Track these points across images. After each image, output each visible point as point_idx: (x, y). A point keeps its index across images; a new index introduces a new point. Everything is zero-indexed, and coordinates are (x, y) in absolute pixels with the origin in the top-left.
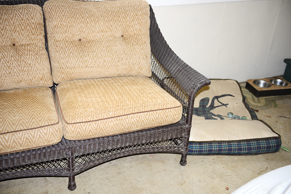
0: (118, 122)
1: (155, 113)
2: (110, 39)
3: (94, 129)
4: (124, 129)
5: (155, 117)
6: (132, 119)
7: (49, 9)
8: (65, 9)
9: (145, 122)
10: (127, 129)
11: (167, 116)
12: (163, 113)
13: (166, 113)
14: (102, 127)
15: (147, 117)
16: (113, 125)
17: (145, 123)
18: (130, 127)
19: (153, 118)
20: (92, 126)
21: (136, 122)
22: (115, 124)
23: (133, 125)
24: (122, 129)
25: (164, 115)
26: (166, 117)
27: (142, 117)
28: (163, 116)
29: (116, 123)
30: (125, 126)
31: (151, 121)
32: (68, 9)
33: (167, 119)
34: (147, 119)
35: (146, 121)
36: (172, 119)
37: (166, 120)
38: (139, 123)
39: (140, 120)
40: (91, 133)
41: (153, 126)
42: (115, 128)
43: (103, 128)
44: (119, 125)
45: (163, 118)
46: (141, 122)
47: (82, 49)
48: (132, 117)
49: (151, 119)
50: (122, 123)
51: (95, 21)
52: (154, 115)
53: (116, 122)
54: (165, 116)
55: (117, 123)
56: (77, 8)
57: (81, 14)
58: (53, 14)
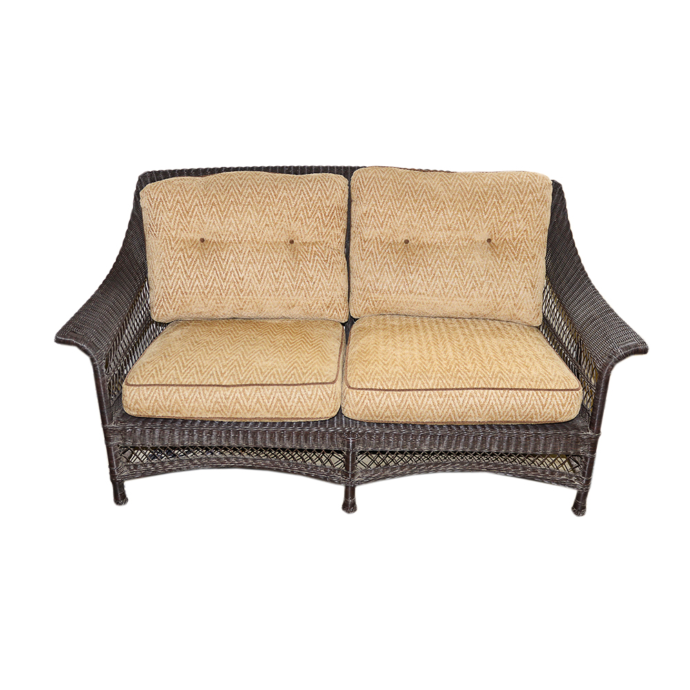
0: (442, 399)
1: (520, 394)
2: (463, 244)
3: (395, 404)
4: (452, 415)
5: (519, 402)
6: (472, 398)
7: (358, 183)
8: (386, 185)
9: (496, 409)
10: (460, 418)
11: (544, 403)
12: (537, 398)
13: (542, 398)
14: (411, 404)
15: (502, 400)
16: (432, 404)
17: (497, 411)
18: (465, 414)
19: (515, 403)
20: (393, 400)
21: (479, 406)
22: (437, 404)
23: (471, 411)
24: (450, 415)
25: (538, 401)
26: (541, 407)
27: (492, 398)
28: (535, 403)
29: (438, 401)
30: (455, 409)
31: (509, 408)
32: (391, 185)
33: (545, 410)
34: (500, 404)
35: (500, 407)
36: (556, 412)
37: (543, 412)
38: (483, 409)
39: (486, 404)
40: (388, 412)
41: (514, 419)
42: (435, 411)
43: (412, 407)
44: (443, 407)
45: (536, 406)
46: (488, 408)
47: (407, 258)
48: (471, 396)
49: (510, 405)
50: (450, 404)
51: (438, 208)
52: (517, 398)
53: (439, 398)
54: (540, 404)
55: (441, 403)
56: (408, 184)
57: (414, 194)
58: (365, 192)
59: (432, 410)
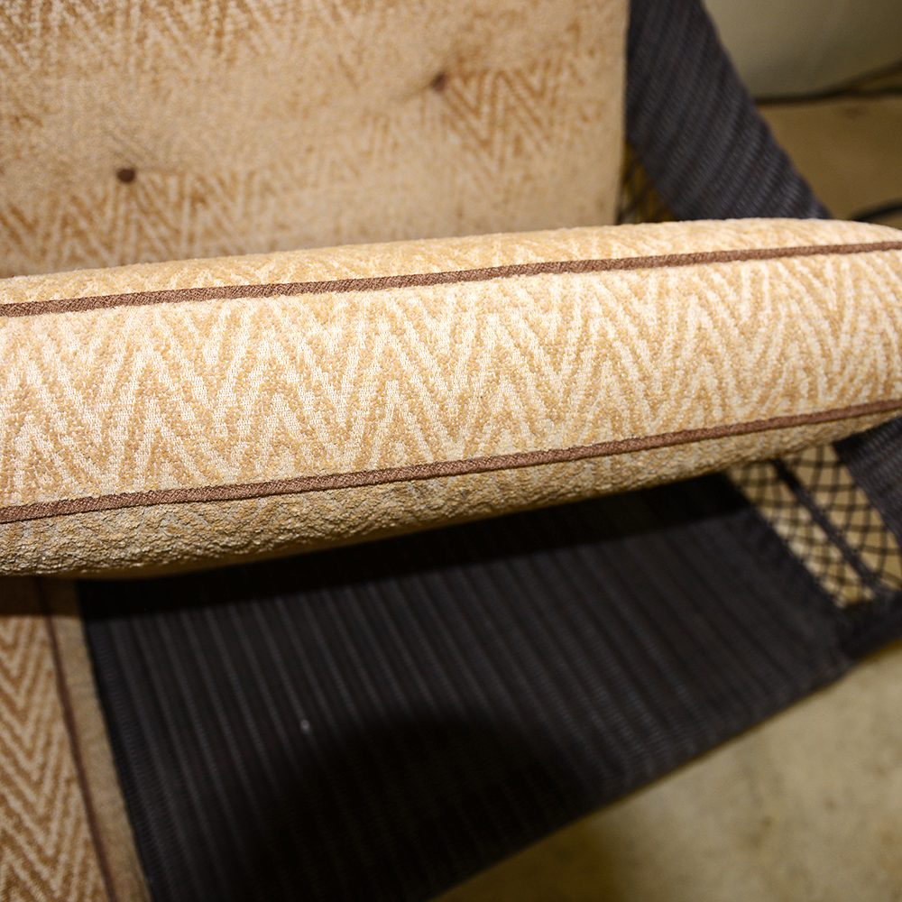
0: (336, 330)
1: (717, 278)
4: (411, 419)
5: (723, 314)
6: (493, 319)
9: (627, 360)
10: (453, 433)
11: (832, 306)
12: (796, 285)
13: (817, 284)
14: (160, 365)
15: (649, 313)
16: (282, 359)
17: (634, 374)
18: (474, 406)
19: (706, 322)
21: (538, 352)
22: (309, 357)
23: (506, 387)
24: (398, 420)
25: (807, 299)
26: (825, 325)
27: (596, 309)
28: (795, 308)
29: (314, 344)
30: (415, 381)
31: (687, 353)
33: (844, 340)
34: (642, 334)
35: (643, 348)
36: (887, 345)
37: (836, 354)
38: (566, 368)
39: (573, 336)
41: (717, 414)
42: (307, 399)
43: (166, 380)
44: (351, 372)
45: (804, 325)
46: (588, 356)
48: (487, 307)
49: (691, 333)
50: (389, 354)
52: (712, 296)
53: (315, 329)
54: (815, 311)
55: (331, 346)
59: (289, 392)
